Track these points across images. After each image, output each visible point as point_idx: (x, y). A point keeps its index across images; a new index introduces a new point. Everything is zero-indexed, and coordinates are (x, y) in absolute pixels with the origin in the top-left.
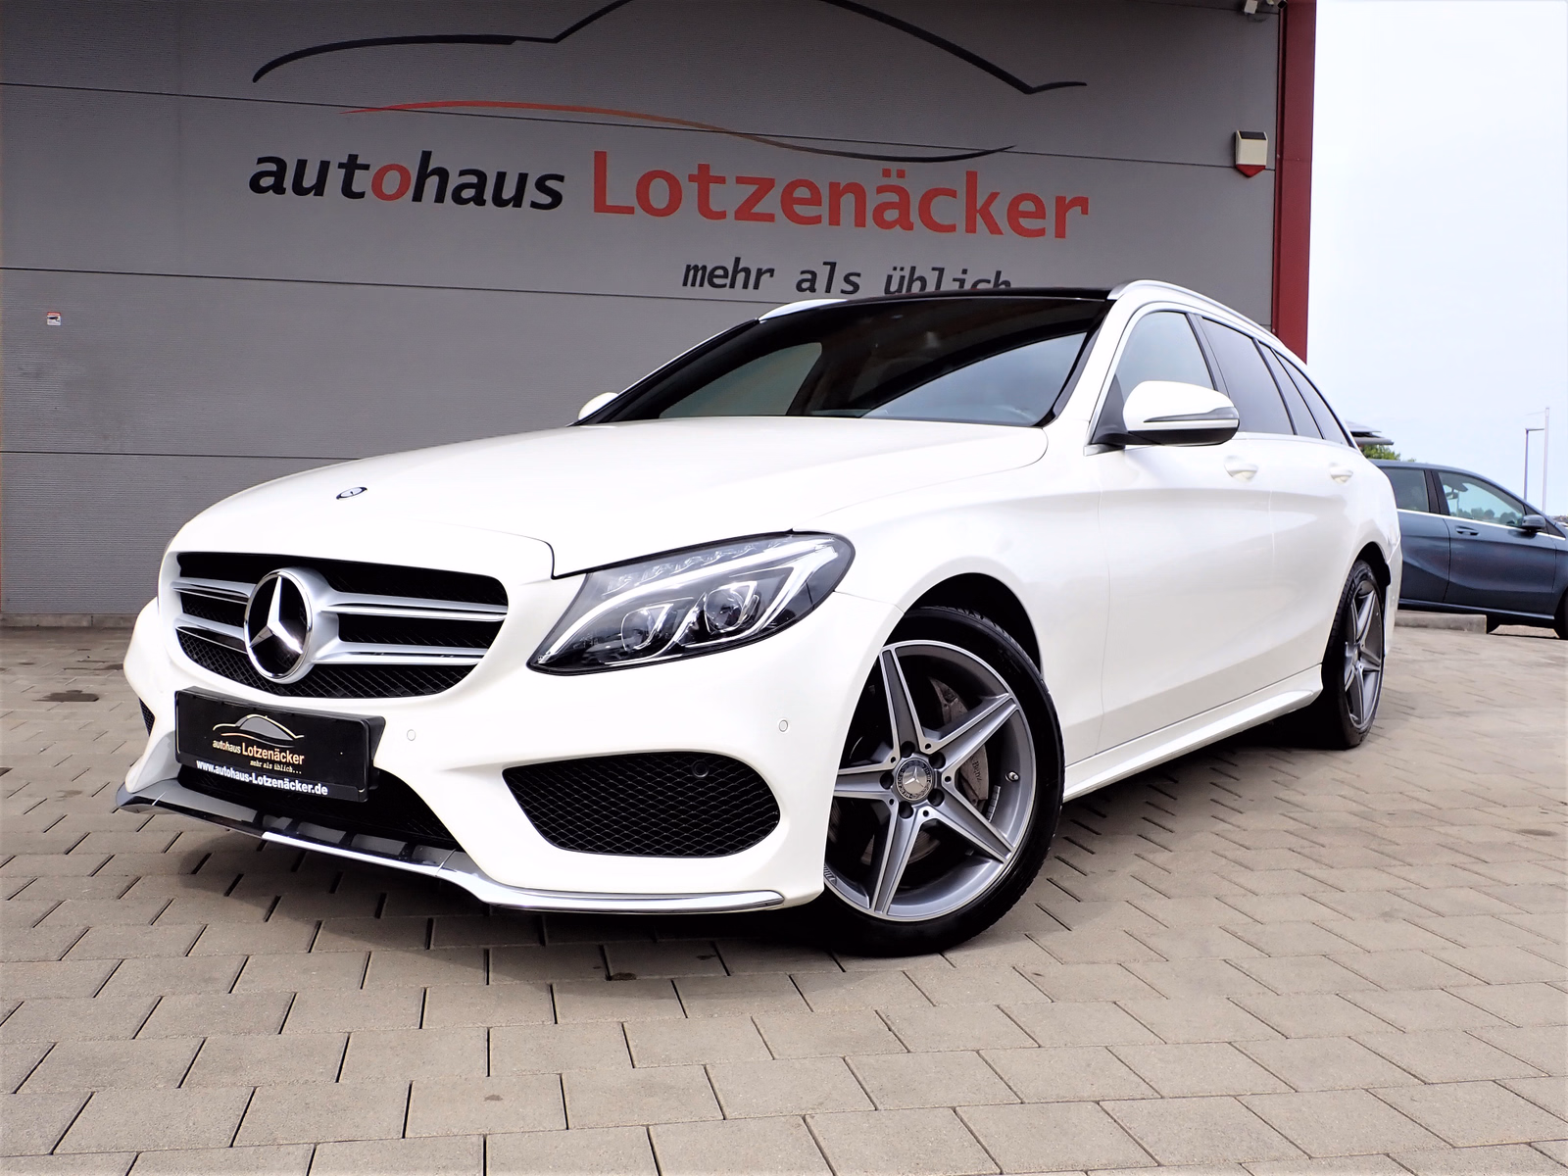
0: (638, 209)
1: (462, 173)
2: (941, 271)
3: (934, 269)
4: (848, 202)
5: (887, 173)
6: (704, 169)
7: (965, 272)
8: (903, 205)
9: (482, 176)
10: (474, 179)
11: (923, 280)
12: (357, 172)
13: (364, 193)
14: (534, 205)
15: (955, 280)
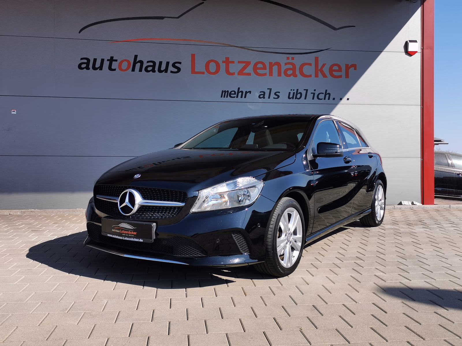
0: (206, 73)
1: (148, 62)
2: (307, 90)
3: (304, 90)
4: (275, 68)
5: (288, 58)
6: (227, 59)
7: (315, 90)
8: (294, 69)
9: (154, 63)
10: (151, 64)
11: (301, 93)
12: (113, 62)
13: (116, 69)
14: (172, 72)
15: (311, 93)
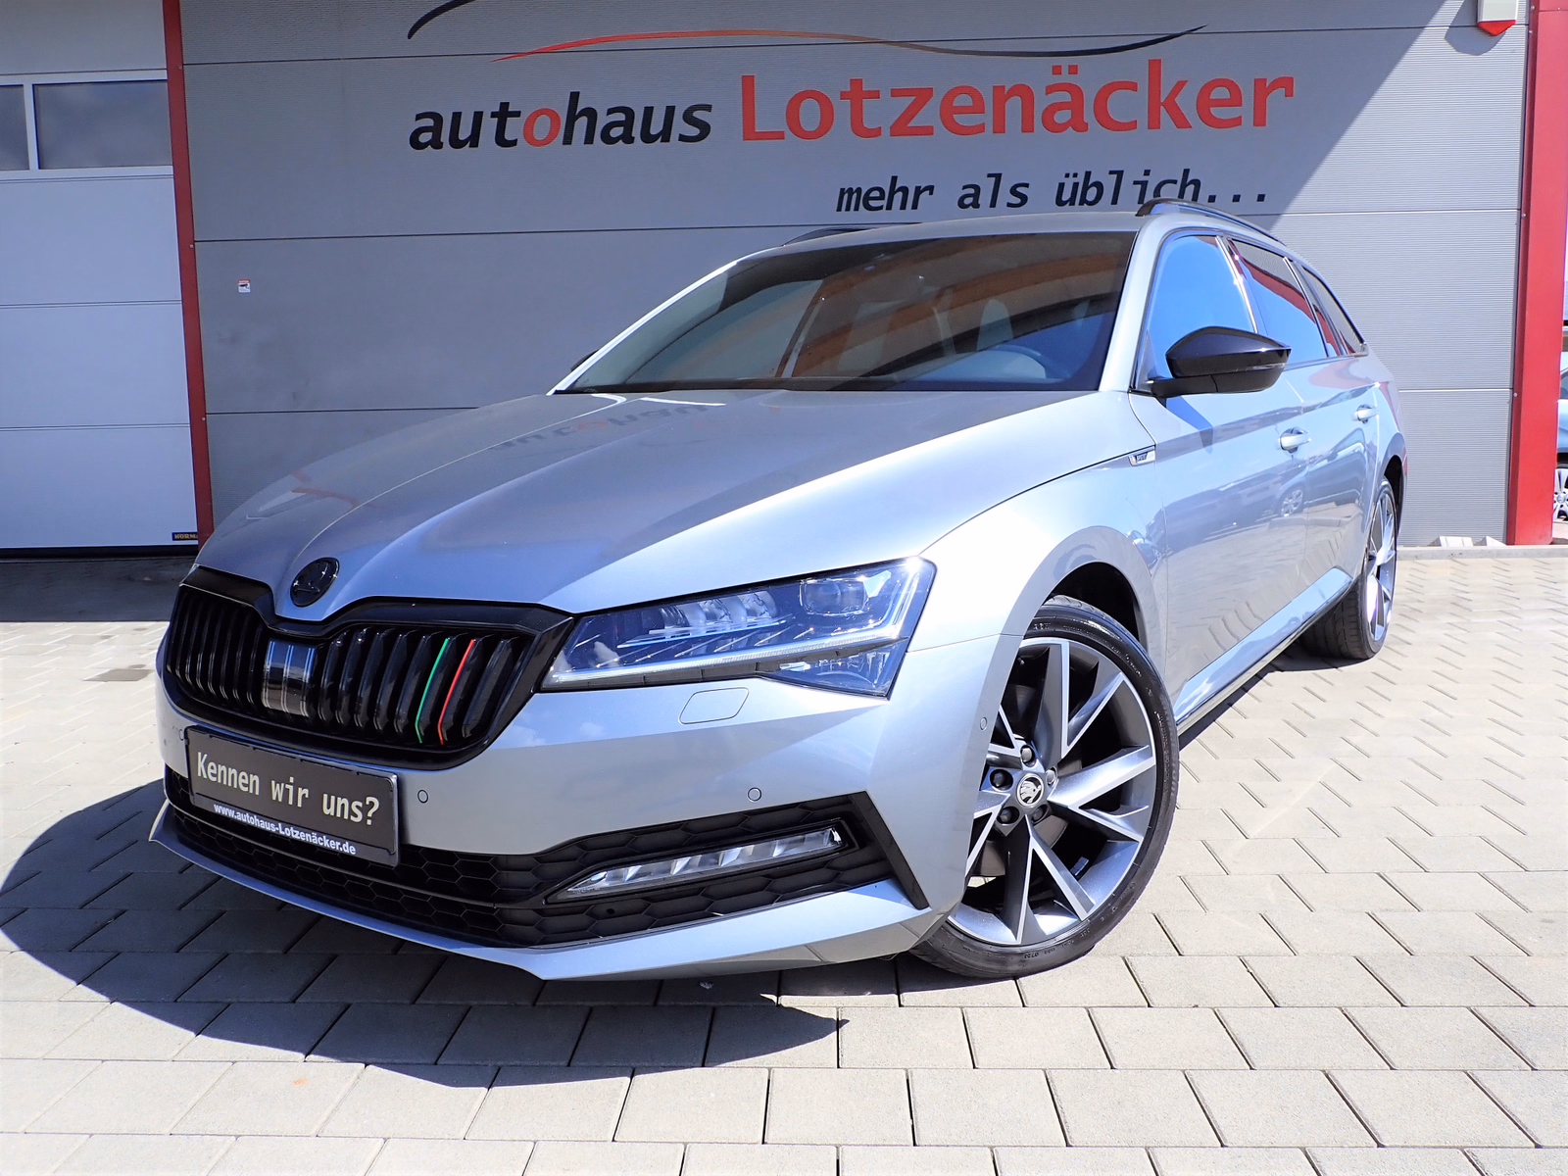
0: (788, 133)
1: (610, 111)
2: (1120, 174)
3: (1111, 173)
4: (1014, 105)
5: (1057, 70)
6: (856, 83)
7: (1147, 173)
8: (1076, 105)
9: (629, 113)
10: (621, 117)
11: (1099, 186)
12: (509, 120)
13: (515, 140)
14: (682, 138)
15: (1135, 183)
